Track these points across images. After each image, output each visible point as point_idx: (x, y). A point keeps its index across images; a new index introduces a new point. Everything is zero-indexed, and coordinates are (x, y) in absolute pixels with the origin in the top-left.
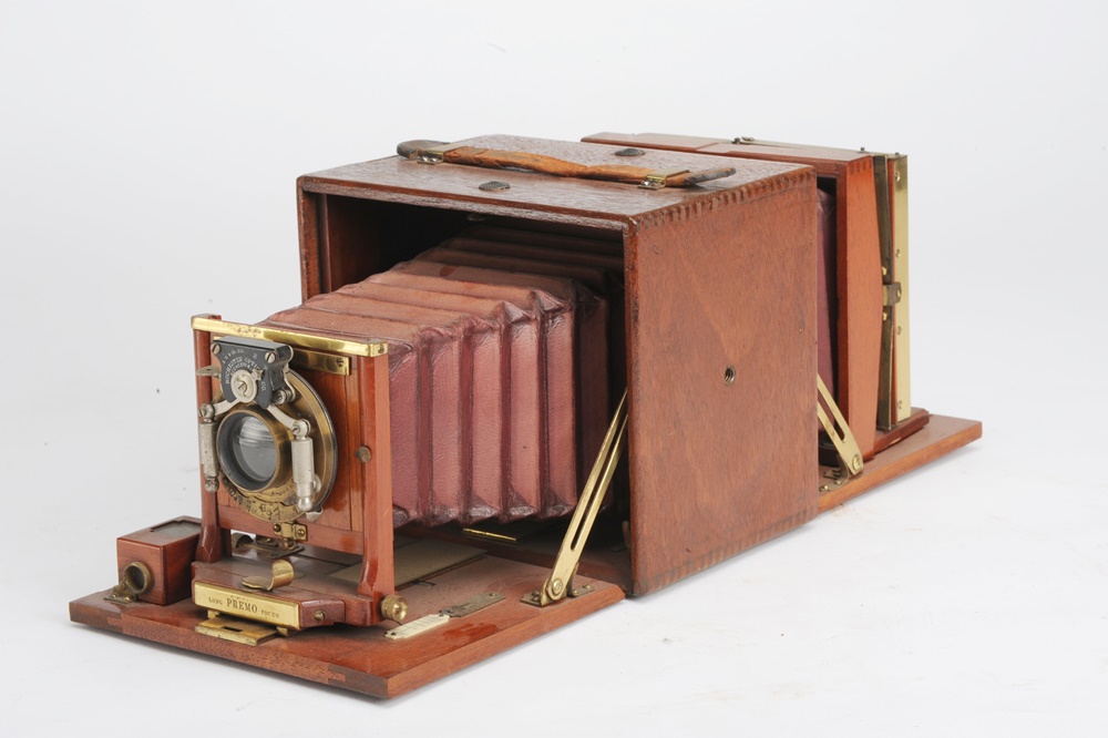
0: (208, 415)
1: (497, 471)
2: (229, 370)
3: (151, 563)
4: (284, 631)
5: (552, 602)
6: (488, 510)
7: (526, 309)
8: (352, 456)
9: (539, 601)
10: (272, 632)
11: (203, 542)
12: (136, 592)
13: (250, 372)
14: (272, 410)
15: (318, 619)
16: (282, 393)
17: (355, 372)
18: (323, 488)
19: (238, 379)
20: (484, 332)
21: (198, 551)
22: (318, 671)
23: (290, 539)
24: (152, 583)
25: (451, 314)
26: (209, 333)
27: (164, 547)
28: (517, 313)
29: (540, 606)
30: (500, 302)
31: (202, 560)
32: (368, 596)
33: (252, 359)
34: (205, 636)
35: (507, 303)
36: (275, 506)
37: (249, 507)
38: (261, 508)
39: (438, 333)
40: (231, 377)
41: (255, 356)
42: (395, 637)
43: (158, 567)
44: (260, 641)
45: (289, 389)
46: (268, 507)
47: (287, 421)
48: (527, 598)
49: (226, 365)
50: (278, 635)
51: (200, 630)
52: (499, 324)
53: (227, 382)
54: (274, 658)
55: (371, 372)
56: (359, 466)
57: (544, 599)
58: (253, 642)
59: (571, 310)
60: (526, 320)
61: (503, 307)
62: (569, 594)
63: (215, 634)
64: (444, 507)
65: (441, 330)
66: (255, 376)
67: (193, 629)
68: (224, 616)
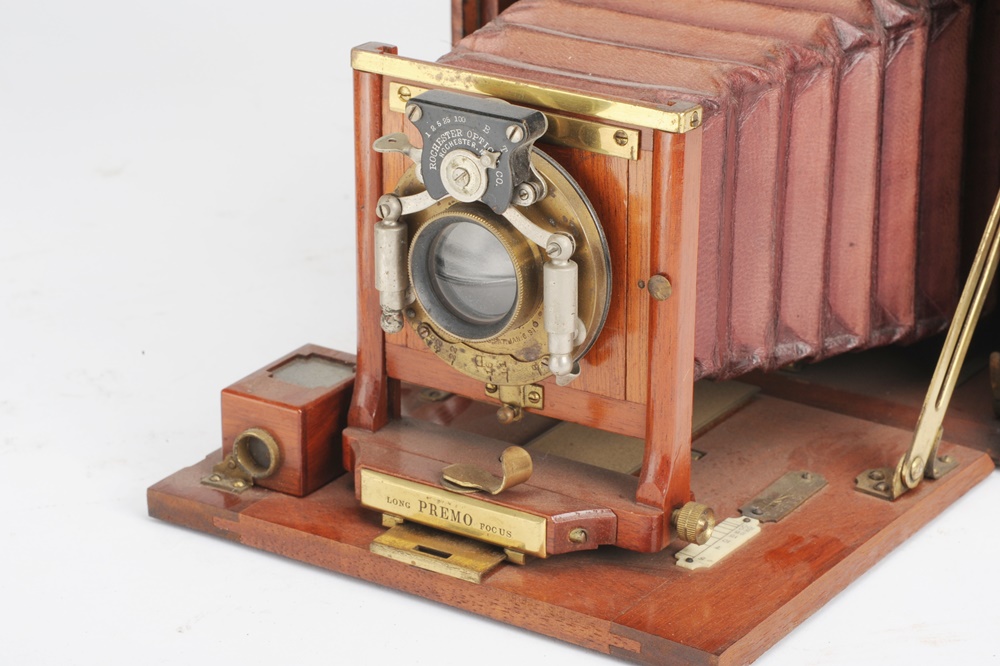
0: (393, 214)
1: (818, 285)
2: (436, 147)
3: (280, 433)
4: (519, 558)
5: (908, 492)
6: (801, 345)
7: (860, 26)
8: (634, 287)
9: (889, 489)
10: (498, 559)
11: (362, 398)
12: (253, 473)
13: (478, 155)
14: (511, 215)
15: (575, 542)
16: (527, 189)
17: (648, 156)
18: (588, 338)
19: (454, 165)
20: (811, 70)
21: (352, 412)
22: (590, 632)
23: (512, 406)
24: (281, 461)
25: (757, 41)
26: (381, 77)
27: (304, 409)
28: (851, 34)
29: (892, 499)
30: (824, 16)
31: (359, 426)
32: (654, 504)
33: (481, 134)
34: (388, 560)
35: (837, 20)
36: (501, 359)
37: (453, 358)
38: (475, 360)
39: (753, 78)
40: (439, 160)
41: (486, 129)
42: (693, 566)
43: (292, 439)
44: (485, 575)
45: (537, 181)
46: (487, 359)
47: (537, 235)
48: (864, 483)
49: (433, 140)
50: (507, 562)
51: (378, 550)
52: (831, 54)
53: (433, 167)
54: (510, 605)
55: (679, 157)
56: (646, 303)
57: (897, 489)
58: (475, 577)
59: (924, 25)
60: (862, 45)
61: (830, 24)
62: (928, 476)
63: (406, 559)
64: (745, 350)
65: (756, 73)
66: (487, 161)
67: (368, 549)
68: (411, 526)
